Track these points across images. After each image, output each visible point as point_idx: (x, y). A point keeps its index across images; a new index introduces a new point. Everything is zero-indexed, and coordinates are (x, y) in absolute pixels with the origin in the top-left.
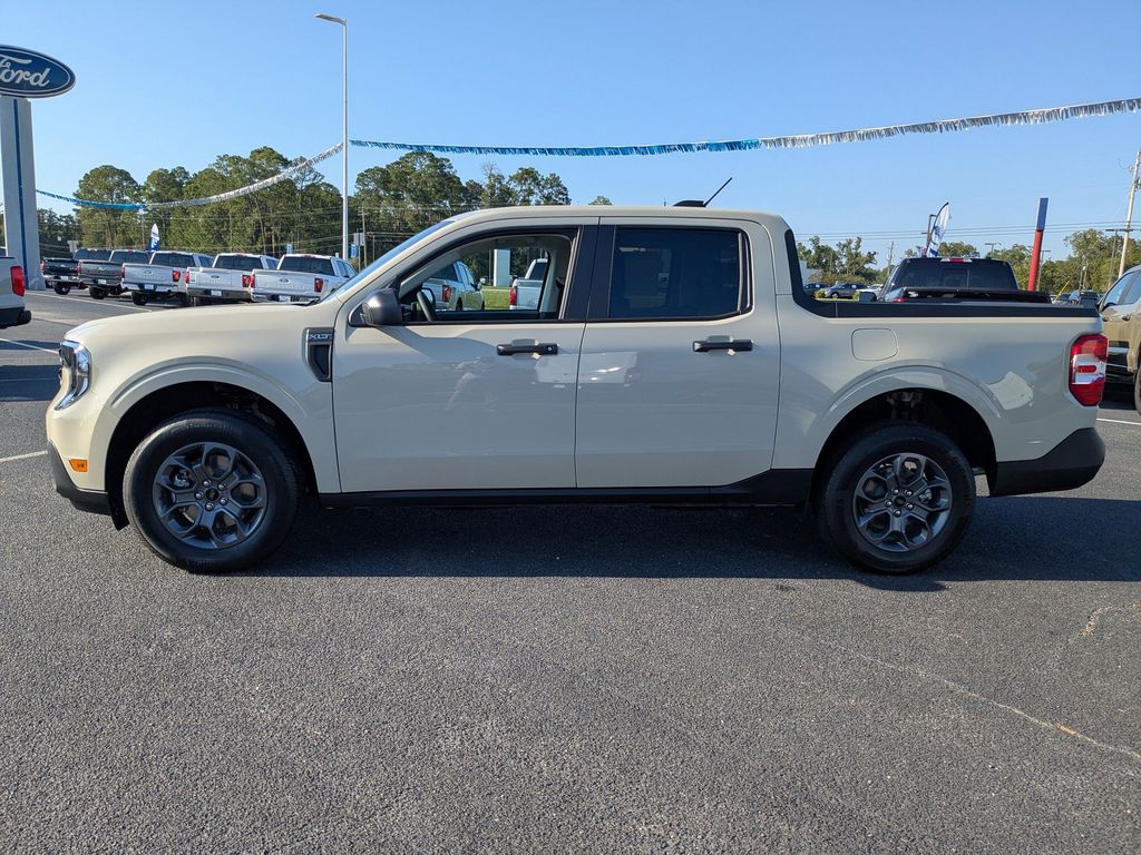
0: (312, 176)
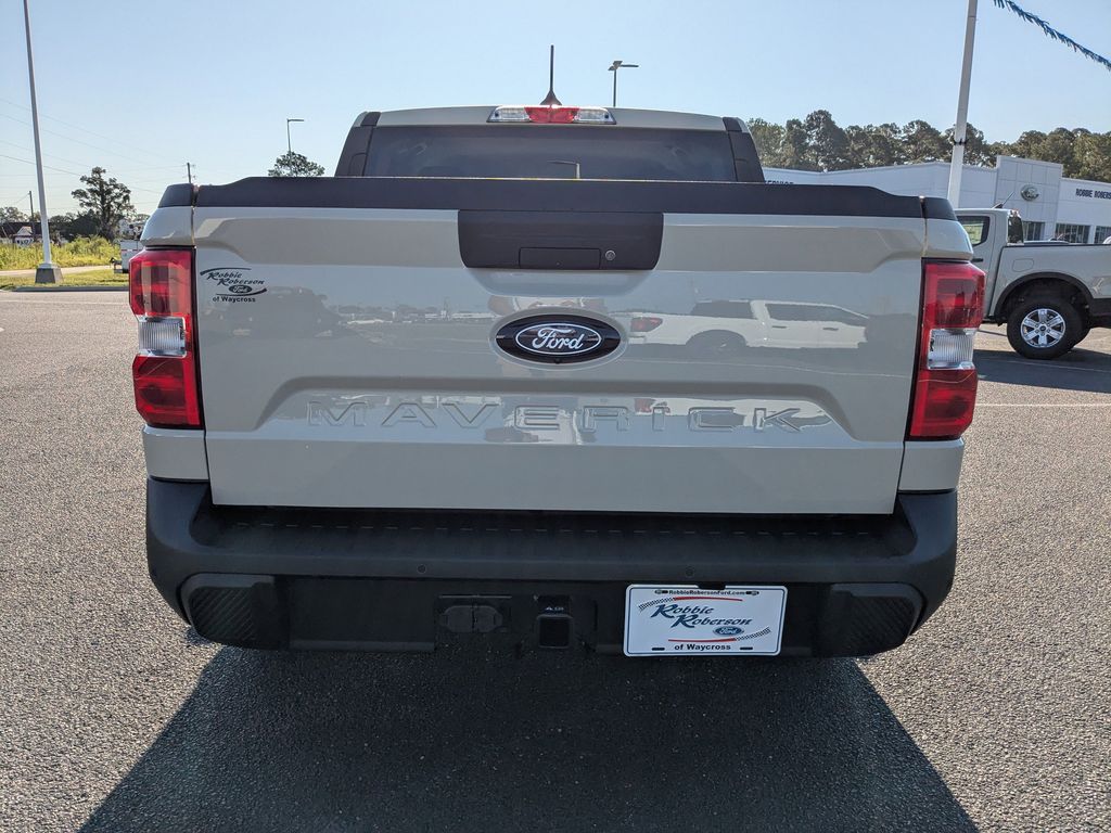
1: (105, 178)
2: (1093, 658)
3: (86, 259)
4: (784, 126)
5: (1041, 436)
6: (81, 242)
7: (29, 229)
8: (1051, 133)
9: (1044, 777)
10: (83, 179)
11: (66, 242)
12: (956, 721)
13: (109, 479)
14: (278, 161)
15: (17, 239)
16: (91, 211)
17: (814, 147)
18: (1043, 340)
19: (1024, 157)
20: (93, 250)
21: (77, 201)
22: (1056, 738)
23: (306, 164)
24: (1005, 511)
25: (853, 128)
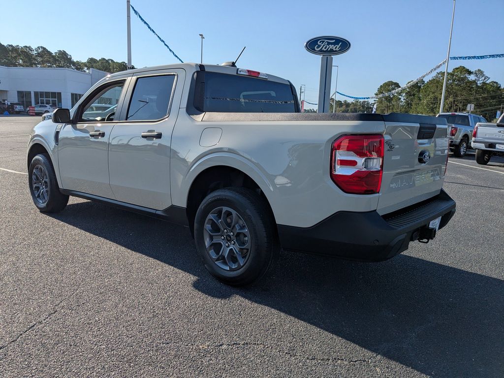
0: (483, 78)
25: (10, 46)
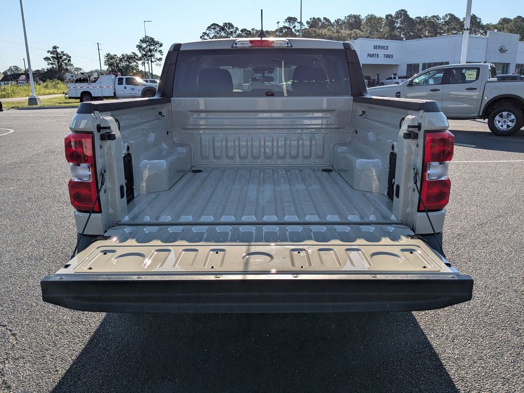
1: (59, 51)
2: (514, 295)
3: (52, 91)
4: (384, 17)
5: (500, 179)
6: (49, 83)
7: (24, 76)
8: (514, 19)
9: (485, 355)
10: (48, 52)
11: (42, 82)
12: (447, 328)
13: (65, 210)
14: (141, 40)
15: (19, 81)
16: (53, 67)
17: (399, 28)
18: (505, 127)
19: (501, 31)
20: (55, 87)
21: (46, 62)
22: (492, 336)
23: (154, 42)
24: (479, 219)
25: (418, 18)
